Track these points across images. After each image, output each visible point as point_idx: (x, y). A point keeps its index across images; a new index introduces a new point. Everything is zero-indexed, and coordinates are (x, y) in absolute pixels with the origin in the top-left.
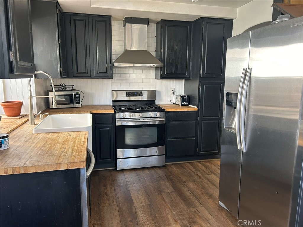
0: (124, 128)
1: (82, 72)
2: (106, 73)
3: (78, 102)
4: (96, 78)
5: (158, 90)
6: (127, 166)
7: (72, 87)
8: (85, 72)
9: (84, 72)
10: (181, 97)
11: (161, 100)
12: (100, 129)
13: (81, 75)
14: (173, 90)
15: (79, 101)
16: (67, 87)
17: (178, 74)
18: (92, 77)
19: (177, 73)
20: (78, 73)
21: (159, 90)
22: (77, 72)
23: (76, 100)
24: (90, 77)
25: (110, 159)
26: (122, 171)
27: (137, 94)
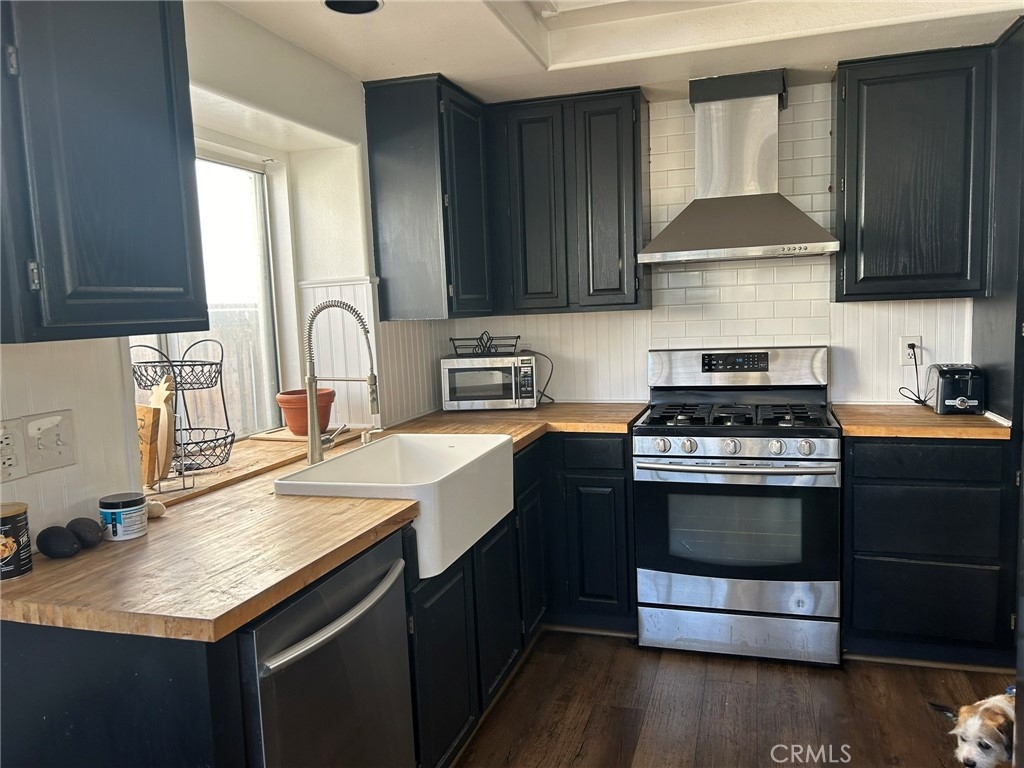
0: (660, 493)
1: (539, 293)
2: (620, 289)
3: (527, 392)
4: (585, 309)
5: (841, 345)
6: (678, 640)
7: (513, 342)
8: (549, 290)
9: (549, 293)
10: (942, 373)
11: (856, 384)
12: (581, 489)
13: (538, 303)
14: (912, 346)
15: (529, 389)
16: (494, 342)
17: (922, 277)
18: (572, 306)
19: (919, 272)
20: (527, 296)
21: (846, 346)
22: (526, 292)
23: (522, 386)
24: (567, 307)
25: (616, 602)
26: (658, 652)
27: (744, 361)
